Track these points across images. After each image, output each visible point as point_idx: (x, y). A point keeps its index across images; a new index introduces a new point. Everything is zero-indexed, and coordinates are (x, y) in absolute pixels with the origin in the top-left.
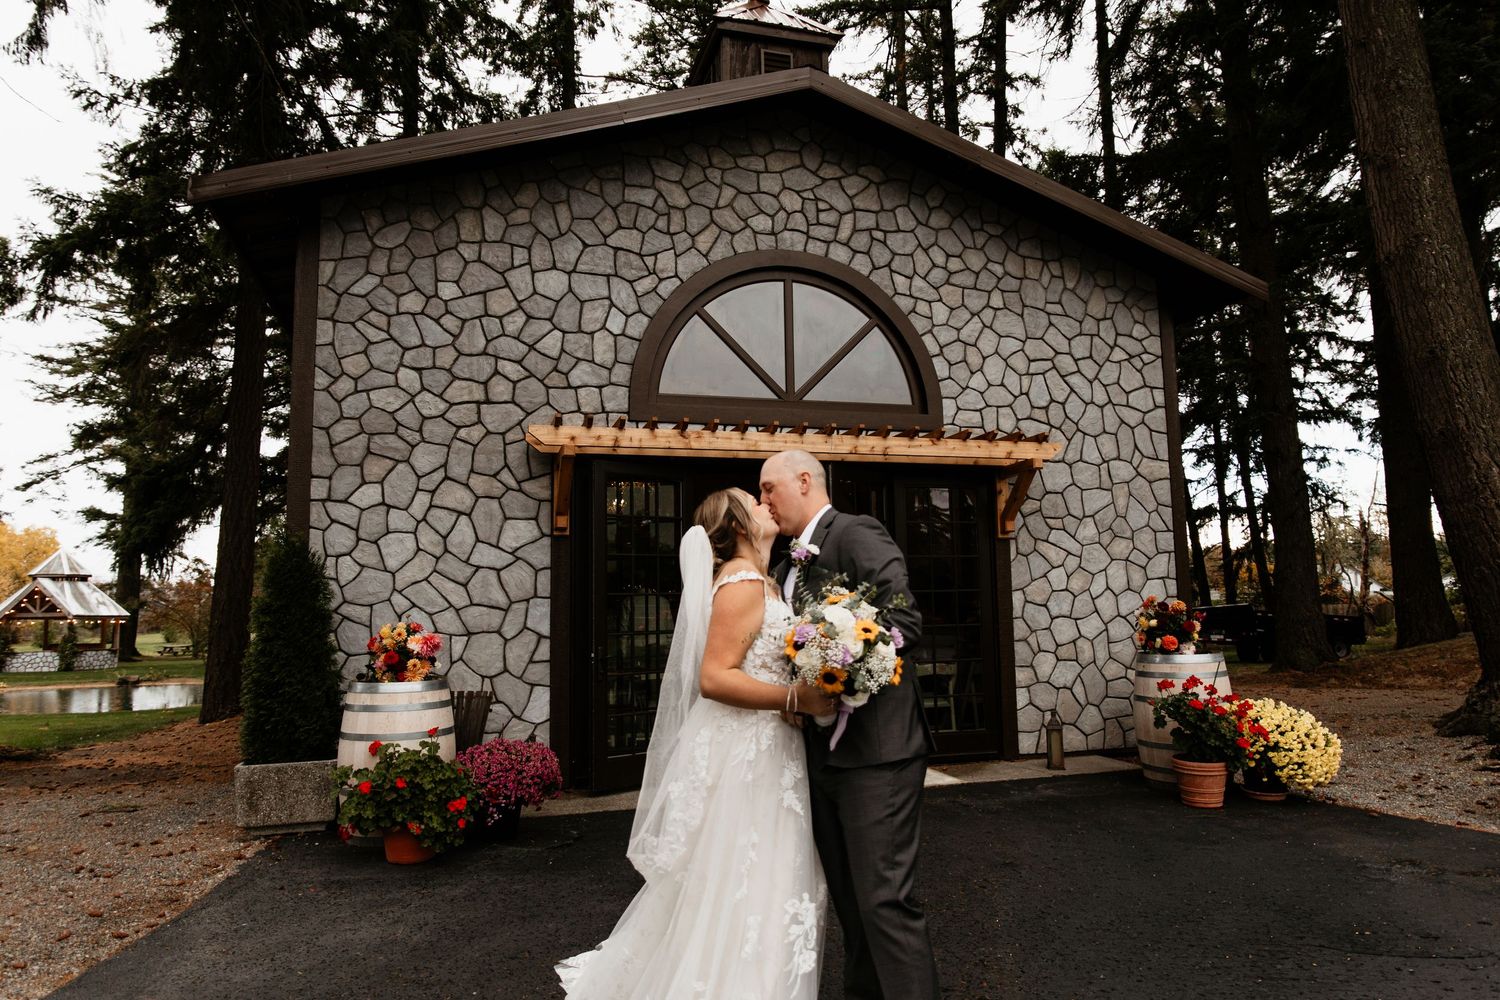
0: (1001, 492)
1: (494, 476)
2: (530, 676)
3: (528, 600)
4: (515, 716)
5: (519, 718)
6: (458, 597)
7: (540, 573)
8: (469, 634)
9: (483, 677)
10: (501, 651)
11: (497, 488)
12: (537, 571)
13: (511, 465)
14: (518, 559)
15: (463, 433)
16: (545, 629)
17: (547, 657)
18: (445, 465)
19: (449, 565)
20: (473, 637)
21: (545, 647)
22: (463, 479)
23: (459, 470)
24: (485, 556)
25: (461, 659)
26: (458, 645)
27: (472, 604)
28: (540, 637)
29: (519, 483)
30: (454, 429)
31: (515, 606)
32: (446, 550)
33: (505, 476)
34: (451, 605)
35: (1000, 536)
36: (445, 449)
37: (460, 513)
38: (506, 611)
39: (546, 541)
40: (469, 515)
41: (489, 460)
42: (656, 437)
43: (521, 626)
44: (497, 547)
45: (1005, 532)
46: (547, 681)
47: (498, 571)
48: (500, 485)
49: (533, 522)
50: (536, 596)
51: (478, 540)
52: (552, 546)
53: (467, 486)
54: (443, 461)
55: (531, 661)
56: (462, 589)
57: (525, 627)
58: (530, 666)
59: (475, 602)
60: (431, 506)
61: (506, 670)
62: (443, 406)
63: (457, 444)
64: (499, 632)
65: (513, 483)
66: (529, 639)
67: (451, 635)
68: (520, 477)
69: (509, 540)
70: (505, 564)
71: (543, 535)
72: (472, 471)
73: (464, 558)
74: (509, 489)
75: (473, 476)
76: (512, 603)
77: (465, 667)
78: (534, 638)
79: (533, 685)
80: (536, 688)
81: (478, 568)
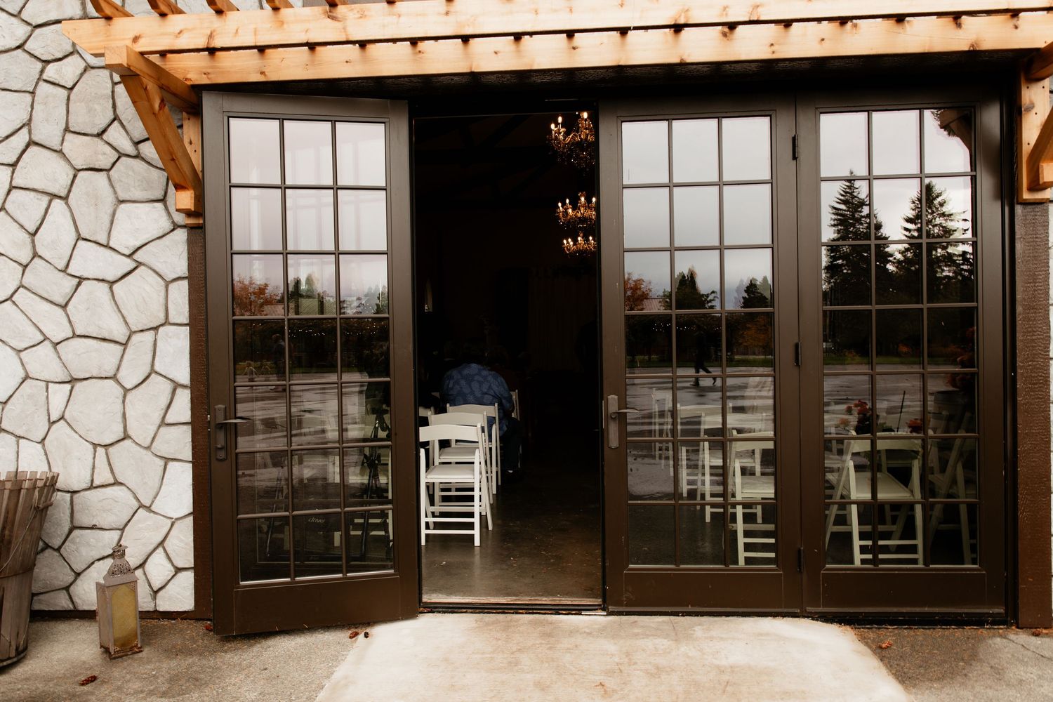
0: (1031, 107)
1: (100, 135)
2: (162, 447)
3: (156, 329)
4: (141, 506)
5: (148, 509)
6: (56, 326)
7: (172, 287)
8: (73, 381)
9: (95, 446)
10: (118, 407)
11: (104, 157)
12: (167, 284)
13: (122, 117)
14: (139, 264)
15: (51, 72)
16: (184, 376)
17: (187, 417)
18: (28, 124)
19: (40, 276)
20: (78, 386)
21: (184, 398)
22: (55, 144)
23: (47, 130)
24: (91, 261)
25: (62, 418)
26: (59, 394)
27: (75, 336)
28: (177, 386)
29: (137, 144)
30: (39, 65)
31: (135, 338)
32: (35, 255)
33: (115, 135)
34: (46, 338)
35: (1026, 196)
36: (28, 98)
37: (54, 196)
38: (125, 345)
39: (181, 235)
40: (65, 198)
41: (90, 110)
42: (282, 23)
43: (147, 369)
44: (107, 246)
45: (1036, 186)
46: (188, 455)
47: (111, 283)
48: (108, 149)
49: (160, 205)
50: (167, 322)
51: (79, 238)
52: (190, 243)
53: (60, 152)
54: (25, 118)
55: (163, 423)
56: (59, 311)
57: (153, 371)
58: (163, 429)
59: (78, 333)
60: (12, 188)
61: (126, 437)
62: (21, 31)
63: (44, 88)
64: (114, 377)
65: (128, 147)
66: (159, 388)
67: (47, 382)
68: (137, 137)
69: (124, 239)
70: (120, 274)
71: (176, 226)
72: (67, 130)
73: (61, 265)
74: (121, 155)
75: (69, 136)
76: (132, 333)
77: (69, 430)
78: (168, 387)
79: (167, 460)
80: (171, 465)
81: (81, 280)
